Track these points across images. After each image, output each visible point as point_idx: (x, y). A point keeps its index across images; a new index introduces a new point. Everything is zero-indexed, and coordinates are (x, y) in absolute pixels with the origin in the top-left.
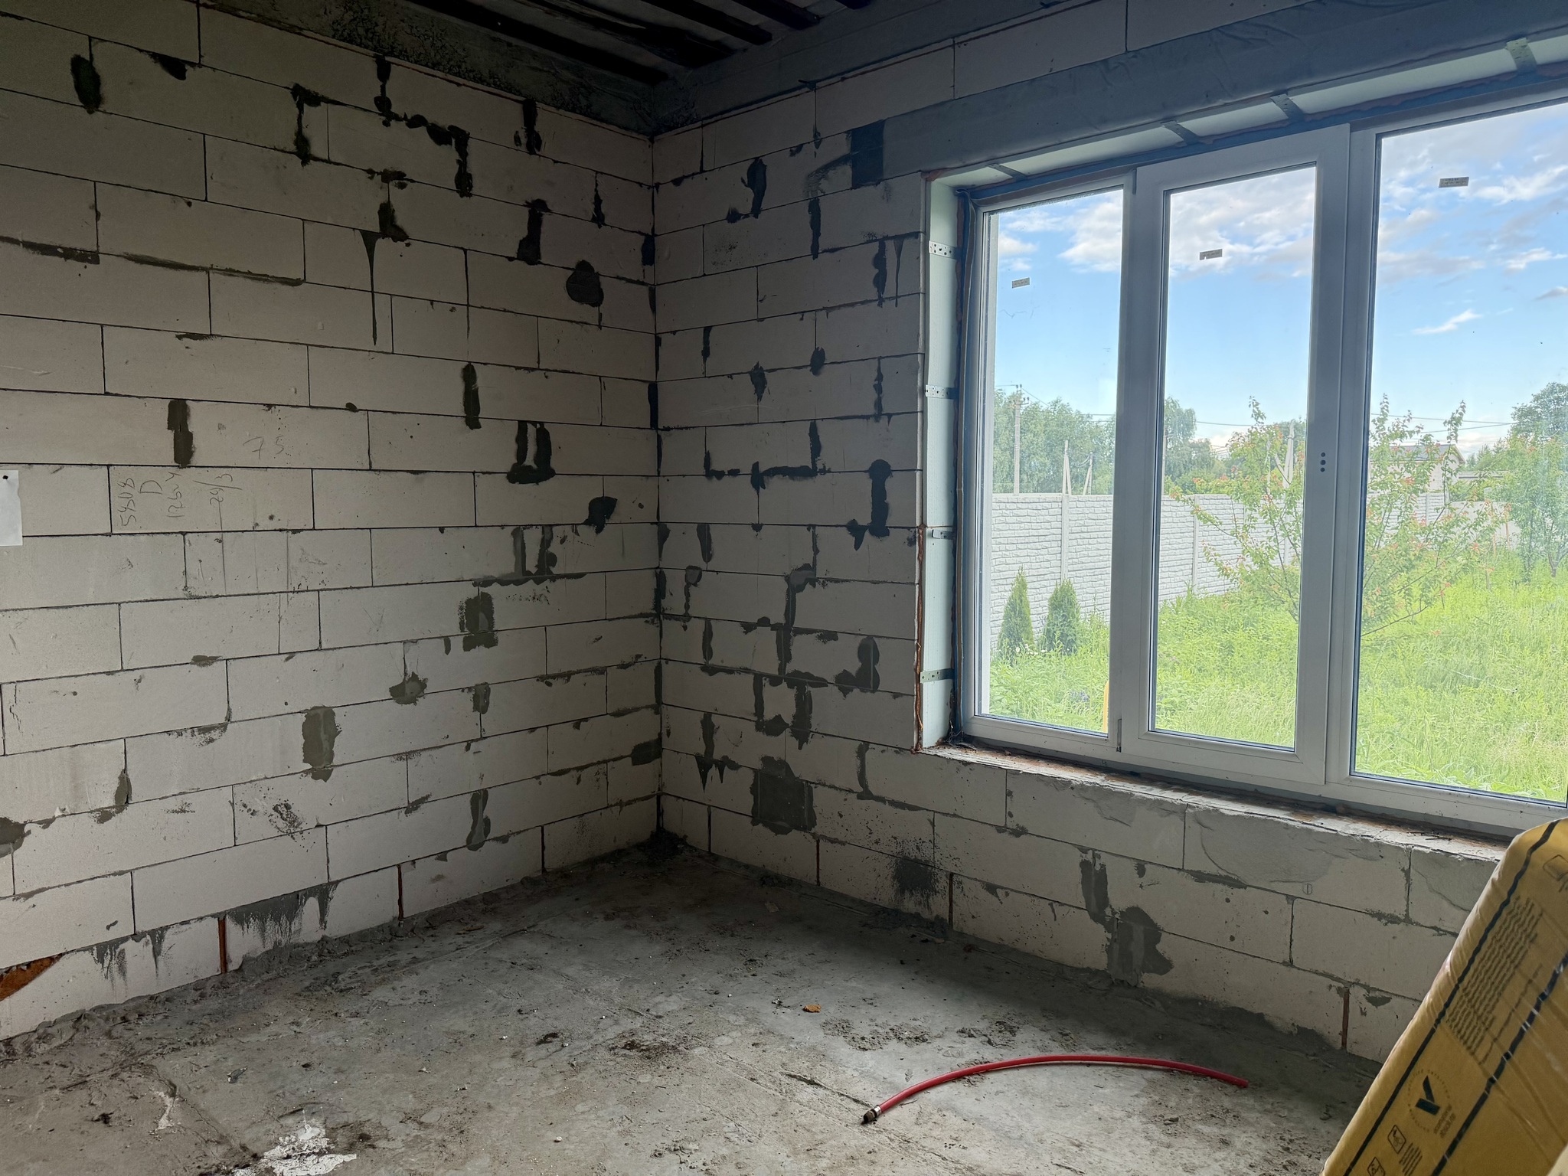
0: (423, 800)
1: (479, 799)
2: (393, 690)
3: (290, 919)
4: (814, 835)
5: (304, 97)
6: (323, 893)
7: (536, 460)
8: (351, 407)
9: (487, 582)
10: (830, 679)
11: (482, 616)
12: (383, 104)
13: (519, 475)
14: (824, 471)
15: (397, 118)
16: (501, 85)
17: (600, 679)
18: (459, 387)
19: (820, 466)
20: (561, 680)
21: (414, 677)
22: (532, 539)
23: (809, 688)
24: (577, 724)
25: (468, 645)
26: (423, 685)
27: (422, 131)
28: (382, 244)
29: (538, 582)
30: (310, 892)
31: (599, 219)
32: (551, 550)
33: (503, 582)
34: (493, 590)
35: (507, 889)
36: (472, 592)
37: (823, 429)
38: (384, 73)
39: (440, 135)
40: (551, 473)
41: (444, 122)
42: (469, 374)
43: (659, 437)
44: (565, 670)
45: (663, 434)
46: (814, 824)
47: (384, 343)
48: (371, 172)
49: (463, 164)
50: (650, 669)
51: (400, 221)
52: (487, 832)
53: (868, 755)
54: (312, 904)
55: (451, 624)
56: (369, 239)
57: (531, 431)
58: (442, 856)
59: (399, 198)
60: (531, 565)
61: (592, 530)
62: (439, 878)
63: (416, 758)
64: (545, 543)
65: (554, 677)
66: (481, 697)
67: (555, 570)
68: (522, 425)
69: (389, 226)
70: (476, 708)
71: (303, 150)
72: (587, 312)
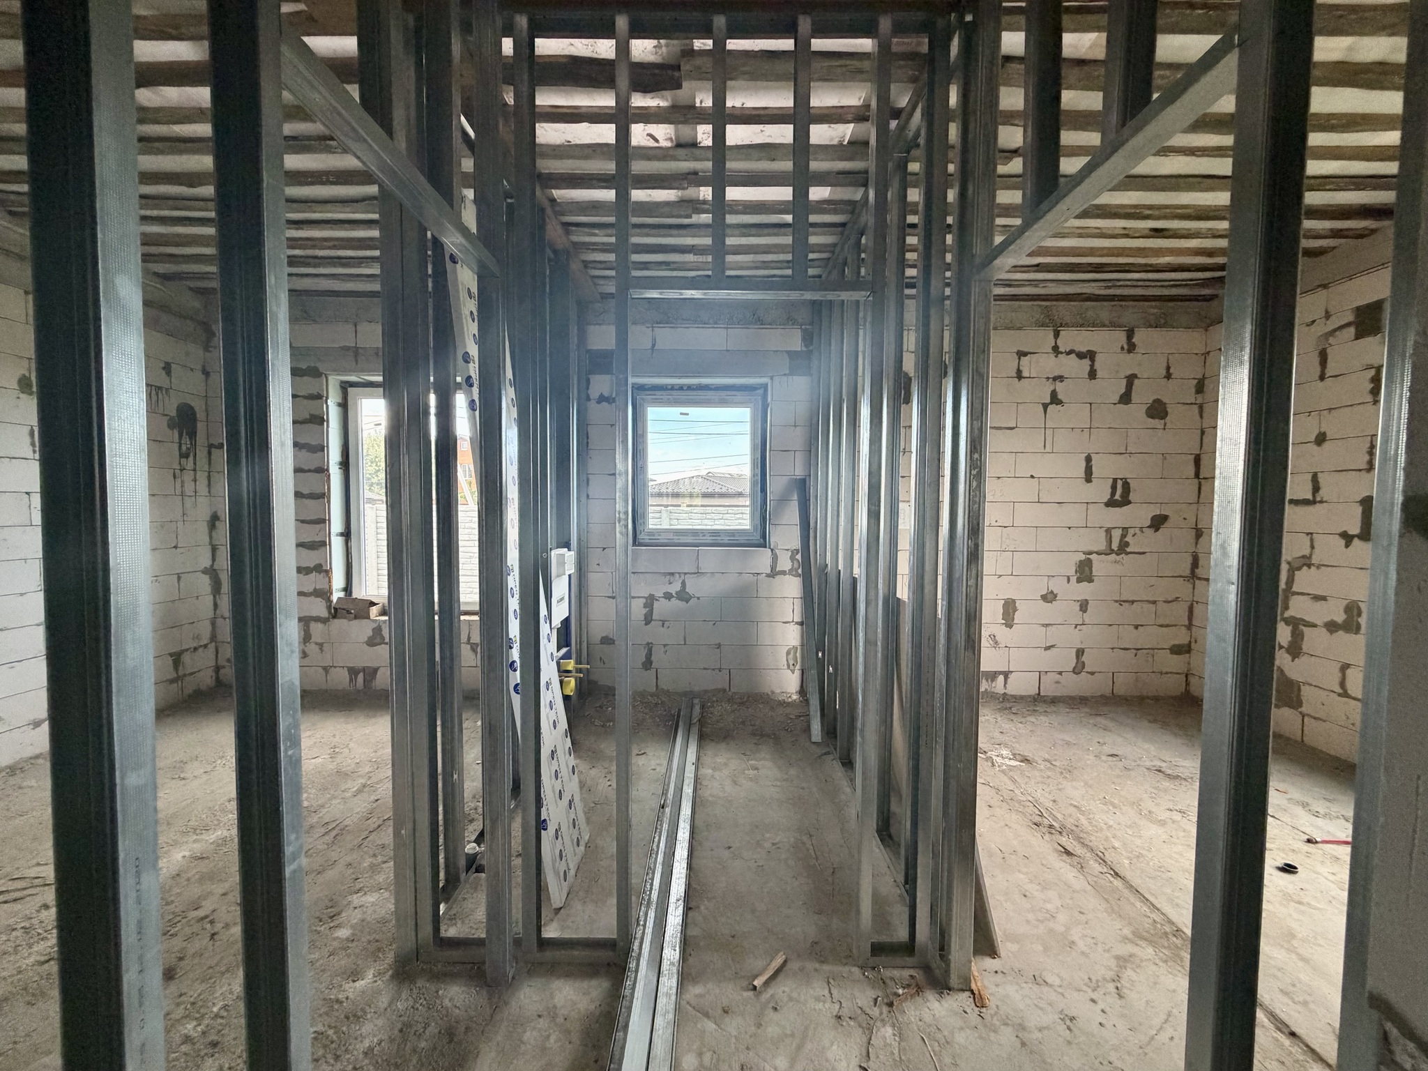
0: (1052, 646)
1: (1080, 653)
2: (1042, 596)
3: (992, 681)
4: (1301, 713)
5: (1021, 354)
6: (1006, 675)
7: (1122, 496)
8: (1032, 477)
9: (1090, 553)
10: (1319, 622)
11: (1087, 569)
12: (1056, 349)
13: (1111, 503)
14: (1321, 502)
15: (1062, 353)
16: (1114, 325)
17: (1152, 607)
18: (1084, 464)
19: (1318, 499)
20: (1127, 604)
21: (1052, 592)
22: (1116, 535)
23: (1301, 627)
24: (1136, 627)
25: (1079, 581)
26: (1056, 596)
27: (1073, 356)
28: (1051, 408)
29: (1118, 554)
30: (1001, 673)
31: (1168, 376)
32: (1126, 539)
33: (1099, 553)
34: (1094, 557)
35: (1093, 697)
36: (1083, 557)
37: (1321, 478)
38: (1057, 335)
39: (1081, 356)
40: (1129, 503)
41: (1084, 349)
42: (1088, 459)
43: (1200, 484)
44: (1131, 599)
45: (1203, 481)
46: (1301, 706)
47: (1048, 449)
48: (1048, 378)
49: (1092, 366)
50: (1186, 606)
51: (1060, 397)
52: (1083, 667)
53: (1349, 672)
54: (1001, 678)
55: (1071, 571)
56: (1045, 406)
57: (1120, 483)
58: (1060, 673)
59: (1059, 387)
60: (1115, 546)
61: (1152, 531)
62: (1058, 682)
63: (1050, 627)
64: (1123, 536)
65: (1124, 601)
66: (1084, 606)
67: (1128, 550)
68: (1115, 480)
69: (1055, 399)
70: (1081, 610)
71: (1019, 375)
72: (1157, 423)
